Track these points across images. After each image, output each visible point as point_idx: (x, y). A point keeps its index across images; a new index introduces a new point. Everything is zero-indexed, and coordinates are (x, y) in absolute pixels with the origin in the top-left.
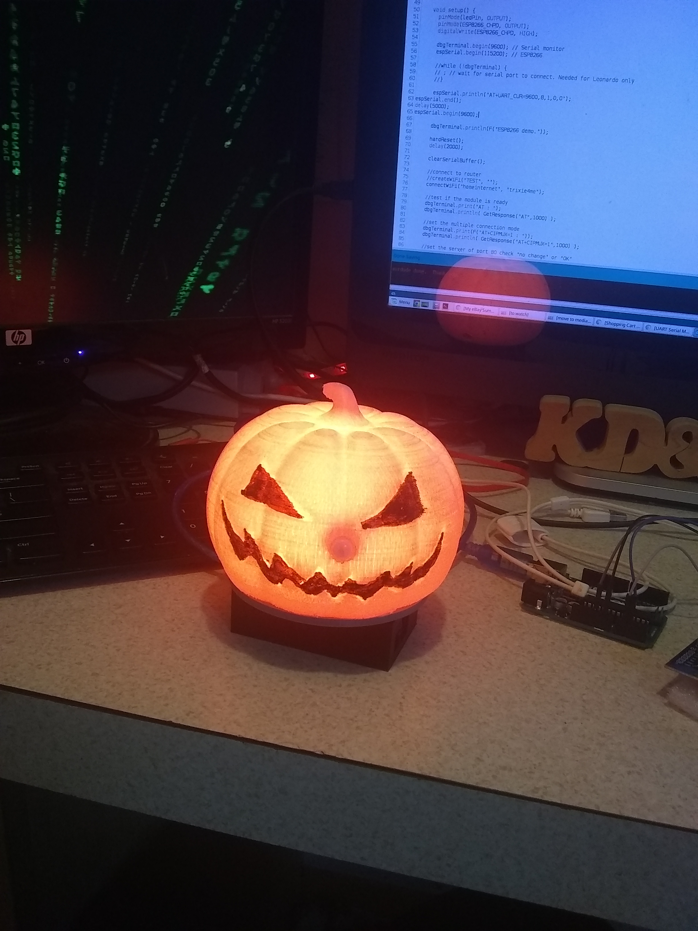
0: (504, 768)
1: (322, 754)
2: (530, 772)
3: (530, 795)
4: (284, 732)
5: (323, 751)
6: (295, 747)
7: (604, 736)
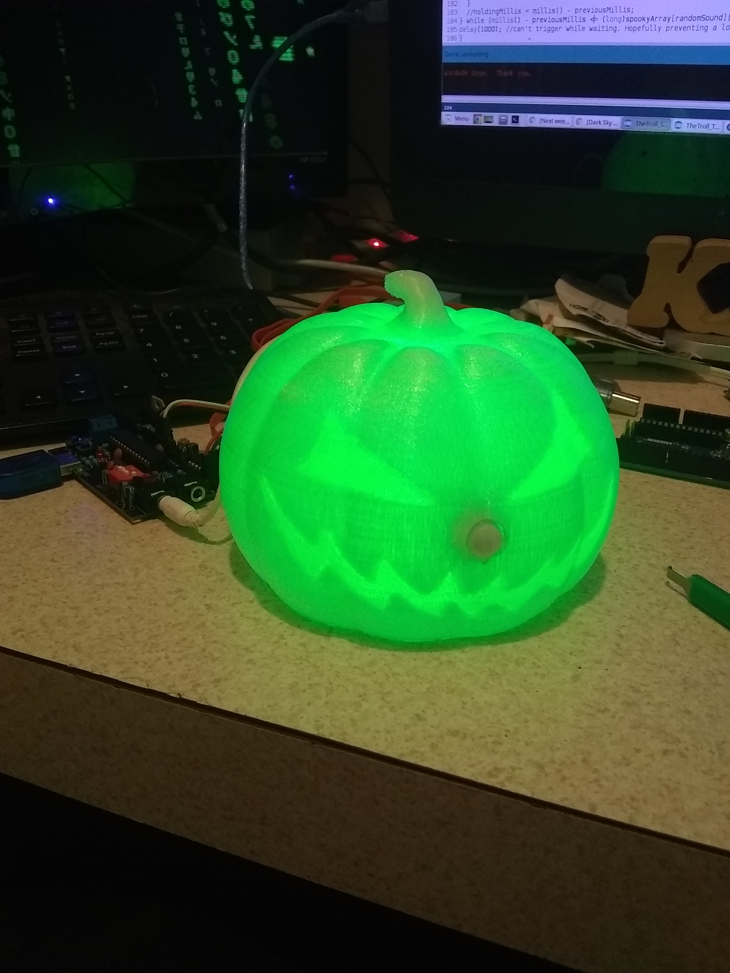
0: (455, 733)
1: (179, 697)
2: (495, 743)
3: (481, 780)
4: (136, 663)
5: (181, 694)
6: (144, 685)
7: (637, 691)
